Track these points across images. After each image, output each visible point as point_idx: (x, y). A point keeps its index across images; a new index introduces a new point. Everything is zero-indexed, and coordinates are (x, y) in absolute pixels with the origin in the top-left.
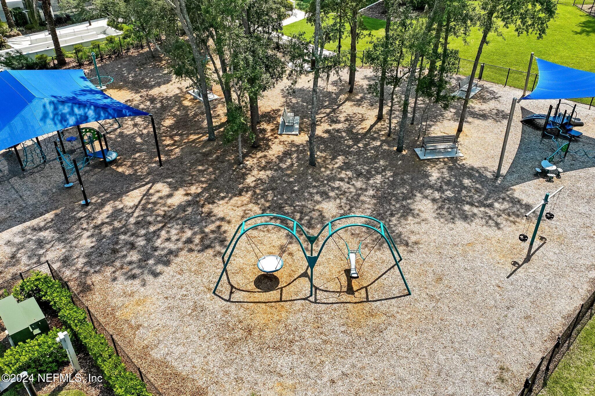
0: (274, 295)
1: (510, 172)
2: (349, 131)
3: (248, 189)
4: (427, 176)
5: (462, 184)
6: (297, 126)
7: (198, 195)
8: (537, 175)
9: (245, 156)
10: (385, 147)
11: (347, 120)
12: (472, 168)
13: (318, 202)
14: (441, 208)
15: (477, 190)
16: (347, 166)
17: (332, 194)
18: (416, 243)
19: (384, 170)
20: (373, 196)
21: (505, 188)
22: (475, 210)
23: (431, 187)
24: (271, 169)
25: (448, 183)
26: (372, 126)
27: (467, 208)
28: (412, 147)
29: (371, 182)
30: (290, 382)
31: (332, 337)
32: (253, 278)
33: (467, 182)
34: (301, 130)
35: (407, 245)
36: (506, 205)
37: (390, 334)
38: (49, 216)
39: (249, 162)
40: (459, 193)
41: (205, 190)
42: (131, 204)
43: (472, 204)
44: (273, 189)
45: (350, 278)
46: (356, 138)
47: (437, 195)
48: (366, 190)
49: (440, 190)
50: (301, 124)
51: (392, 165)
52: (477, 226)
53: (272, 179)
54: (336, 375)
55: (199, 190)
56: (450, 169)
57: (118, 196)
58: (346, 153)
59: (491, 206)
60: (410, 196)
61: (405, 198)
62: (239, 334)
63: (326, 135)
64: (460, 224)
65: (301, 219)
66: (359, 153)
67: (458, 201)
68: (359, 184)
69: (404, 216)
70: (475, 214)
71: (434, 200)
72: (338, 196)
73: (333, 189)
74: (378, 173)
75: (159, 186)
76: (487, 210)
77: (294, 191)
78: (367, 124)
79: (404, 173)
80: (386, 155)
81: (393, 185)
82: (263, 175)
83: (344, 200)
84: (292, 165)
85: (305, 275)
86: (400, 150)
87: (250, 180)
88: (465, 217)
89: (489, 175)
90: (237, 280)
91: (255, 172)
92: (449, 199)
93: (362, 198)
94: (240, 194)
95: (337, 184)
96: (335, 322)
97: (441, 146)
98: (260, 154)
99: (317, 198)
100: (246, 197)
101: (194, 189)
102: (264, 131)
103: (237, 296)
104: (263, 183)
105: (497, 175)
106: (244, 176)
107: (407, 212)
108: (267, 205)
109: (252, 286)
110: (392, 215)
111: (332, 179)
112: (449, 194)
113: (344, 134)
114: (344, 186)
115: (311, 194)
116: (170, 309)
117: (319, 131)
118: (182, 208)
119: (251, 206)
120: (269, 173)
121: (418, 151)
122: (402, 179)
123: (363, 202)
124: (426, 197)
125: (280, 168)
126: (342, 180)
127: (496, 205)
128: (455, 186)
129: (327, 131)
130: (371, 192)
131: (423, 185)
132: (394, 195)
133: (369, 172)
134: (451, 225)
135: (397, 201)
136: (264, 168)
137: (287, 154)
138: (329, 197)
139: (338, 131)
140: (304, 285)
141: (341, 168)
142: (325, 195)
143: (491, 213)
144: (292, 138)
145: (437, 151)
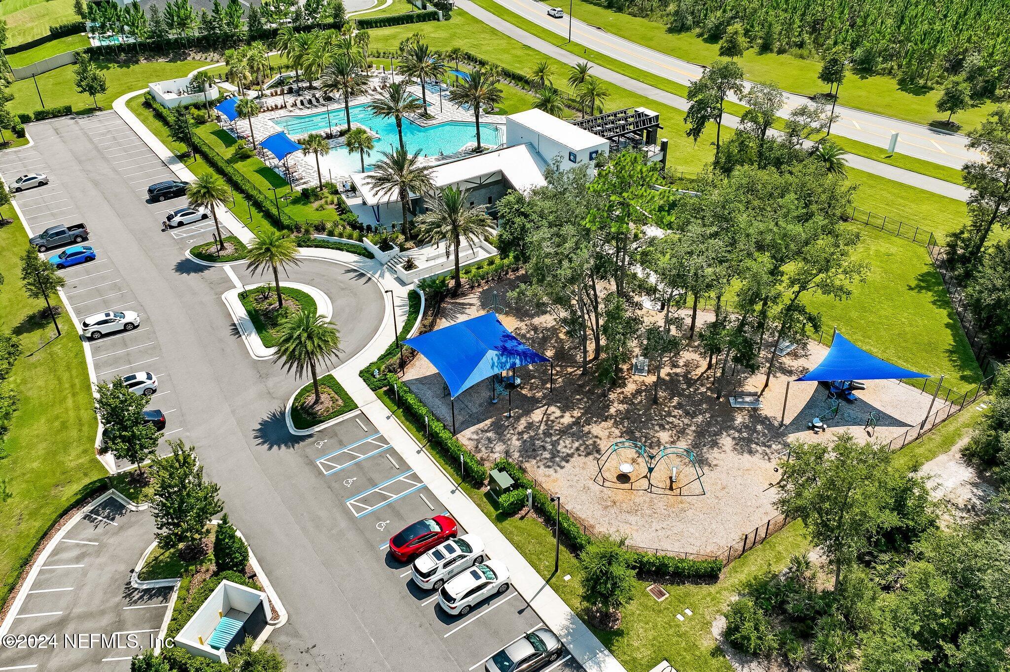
0: (627, 486)
1: (792, 424)
2: (685, 376)
3: (611, 417)
4: (733, 420)
5: (755, 428)
6: (646, 368)
7: (579, 418)
8: (809, 428)
9: (609, 390)
10: (709, 394)
11: (685, 365)
12: (766, 418)
13: (657, 432)
14: (737, 444)
15: (764, 435)
16: (679, 406)
17: (667, 427)
18: (716, 465)
19: (704, 412)
20: (694, 431)
21: (784, 435)
22: (758, 448)
23: (734, 429)
24: (627, 403)
25: (747, 427)
26: (703, 374)
27: (754, 446)
28: (727, 397)
29: (694, 420)
31: (658, 511)
32: (616, 475)
33: (759, 427)
34: (649, 372)
35: (710, 466)
36: (780, 446)
37: (690, 513)
38: (488, 422)
39: (612, 396)
40: (752, 435)
41: (583, 414)
42: (537, 420)
43: (757, 444)
44: (628, 419)
45: (672, 482)
46: (690, 382)
47: (737, 435)
48: (690, 426)
49: (740, 431)
50: (649, 366)
51: (710, 409)
52: (757, 459)
53: (628, 411)
55: (579, 415)
56: (751, 416)
57: (528, 412)
58: (680, 395)
59: (770, 447)
60: (718, 433)
61: (715, 435)
62: (609, 503)
63: (667, 378)
64: (746, 455)
65: (645, 442)
66: (689, 396)
67: (749, 441)
68: (686, 421)
69: (712, 447)
70: (757, 451)
71: (734, 438)
72: (671, 429)
73: (668, 423)
74: (700, 414)
75: (552, 409)
76: (766, 449)
77: (642, 422)
78: (699, 371)
79: (717, 416)
80: (709, 400)
81: (709, 424)
82: (622, 407)
83: (674, 432)
84: (641, 401)
85: (646, 477)
86: (718, 398)
87: (612, 410)
88: (750, 452)
89: (776, 424)
90: (606, 475)
91: (616, 404)
92: (744, 439)
93: (687, 431)
94: (606, 421)
95: (671, 419)
96: (661, 504)
97: (748, 399)
98: (619, 390)
99: (657, 428)
100: (610, 423)
101: (577, 413)
102: (621, 370)
103: (607, 484)
104: (621, 413)
105: (781, 424)
106: (608, 407)
107: (715, 444)
108: (624, 429)
109: (615, 480)
110: (704, 445)
111: (669, 414)
112: (745, 435)
113: (681, 378)
114: (676, 421)
115: (653, 425)
116: (571, 486)
117: (663, 373)
118: (570, 426)
119: (613, 429)
120: (625, 406)
121: (732, 400)
122: (716, 420)
123: (688, 434)
124: (729, 436)
125: (633, 403)
126: (675, 417)
127: (774, 446)
128: (751, 430)
129: (669, 374)
130: (693, 428)
131: (729, 427)
132: (708, 432)
133: (694, 412)
134: (740, 456)
135: (710, 436)
136: (622, 402)
137: (638, 392)
138: (664, 428)
139: (677, 374)
140: (645, 483)
141: (674, 407)
142: (662, 427)
143: (768, 451)
144: (642, 378)
145: (743, 402)
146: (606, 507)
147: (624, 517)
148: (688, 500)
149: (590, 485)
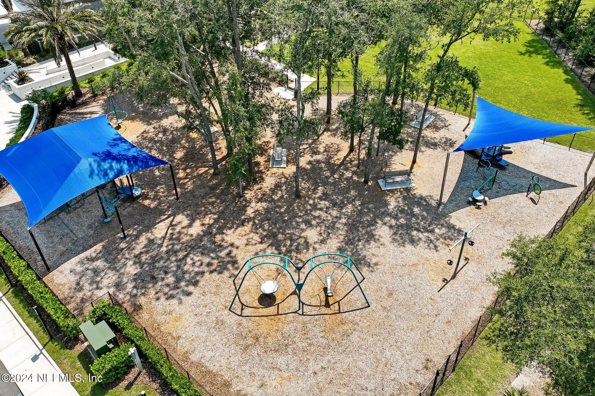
0: (272, 310)
1: (450, 201)
2: (328, 162)
3: (249, 220)
4: (386, 204)
5: (412, 212)
6: (285, 158)
7: (210, 226)
8: (469, 203)
9: (245, 188)
10: (355, 178)
11: (325, 151)
12: (421, 198)
13: (303, 230)
14: (395, 234)
15: (424, 218)
16: (325, 196)
17: (314, 222)
18: (376, 264)
19: (354, 200)
20: (345, 224)
21: (445, 215)
22: (421, 235)
23: (389, 215)
24: (265, 201)
25: (402, 211)
26: (345, 157)
27: (414, 233)
28: (375, 179)
29: (344, 211)
30: (286, 375)
31: (314, 341)
32: (257, 297)
33: (416, 210)
34: (288, 162)
35: (369, 266)
36: (444, 230)
37: (354, 338)
39: (249, 195)
40: (410, 220)
41: (216, 221)
42: (160, 236)
43: (418, 230)
44: (268, 220)
45: (327, 296)
46: (333, 168)
47: (393, 222)
48: (340, 218)
49: (396, 218)
50: (288, 156)
51: (360, 196)
52: (421, 250)
53: (267, 210)
54: (317, 368)
55: (212, 221)
56: (405, 198)
57: (149, 228)
58: (325, 184)
59: (432, 231)
60: (373, 223)
61: (369, 226)
62: (250, 341)
63: (308, 167)
64: (409, 247)
65: (291, 245)
66: (334, 184)
67: (408, 227)
68: (335, 213)
69: (368, 241)
70: (420, 239)
71: (391, 227)
72: (318, 225)
73: (315, 218)
74: (349, 203)
75: (179, 218)
76: (430, 235)
77: (284, 221)
78: (342, 155)
79: (368, 203)
80: (356, 185)
81: (361, 213)
82: (261, 206)
83: (323, 228)
84: (282, 197)
85: (294, 293)
86: (366, 182)
87: (250, 212)
88: (413, 242)
89: (434, 203)
90: (245, 299)
91: (253, 204)
92: (401, 226)
93: (337, 225)
94: (243, 225)
95: (317, 213)
96: (317, 330)
97: (398, 179)
98: (256, 187)
99: (303, 226)
100: (248, 227)
101: (208, 220)
102: (258, 164)
103: (247, 312)
104: (260, 214)
105: (440, 203)
106: (244, 208)
107: (371, 237)
108: (265, 233)
109: (256, 304)
110: (359, 240)
111: (315, 207)
112: (402, 221)
113: (323, 165)
114: (323, 215)
115: (297, 223)
116: (199, 323)
117: (303, 162)
118: (200, 238)
119: (252, 235)
120: (264, 204)
121: (381, 182)
122: (367, 208)
123: (338, 229)
124: (385, 224)
125: (273, 200)
126: (321, 209)
127: (437, 230)
128: (408, 214)
129: (310, 163)
130: (344, 221)
131: (383, 214)
132: (361, 223)
133: (342, 202)
134: (402, 249)
135: (363, 227)
136: (260, 200)
137: (278, 186)
138: (311, 225)
139: (318, 162)
140: (294, 301)
141: (320, 198)
142: (308, 223)
143: (432, 238)
144: (281, 170)
145: (395, 183)
146: (247, 347)
147: (270, 360)
148: (350, 318)
149: (225, 318)
